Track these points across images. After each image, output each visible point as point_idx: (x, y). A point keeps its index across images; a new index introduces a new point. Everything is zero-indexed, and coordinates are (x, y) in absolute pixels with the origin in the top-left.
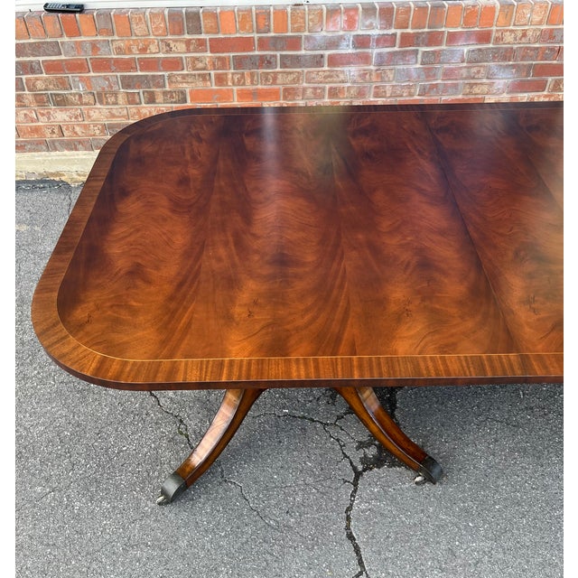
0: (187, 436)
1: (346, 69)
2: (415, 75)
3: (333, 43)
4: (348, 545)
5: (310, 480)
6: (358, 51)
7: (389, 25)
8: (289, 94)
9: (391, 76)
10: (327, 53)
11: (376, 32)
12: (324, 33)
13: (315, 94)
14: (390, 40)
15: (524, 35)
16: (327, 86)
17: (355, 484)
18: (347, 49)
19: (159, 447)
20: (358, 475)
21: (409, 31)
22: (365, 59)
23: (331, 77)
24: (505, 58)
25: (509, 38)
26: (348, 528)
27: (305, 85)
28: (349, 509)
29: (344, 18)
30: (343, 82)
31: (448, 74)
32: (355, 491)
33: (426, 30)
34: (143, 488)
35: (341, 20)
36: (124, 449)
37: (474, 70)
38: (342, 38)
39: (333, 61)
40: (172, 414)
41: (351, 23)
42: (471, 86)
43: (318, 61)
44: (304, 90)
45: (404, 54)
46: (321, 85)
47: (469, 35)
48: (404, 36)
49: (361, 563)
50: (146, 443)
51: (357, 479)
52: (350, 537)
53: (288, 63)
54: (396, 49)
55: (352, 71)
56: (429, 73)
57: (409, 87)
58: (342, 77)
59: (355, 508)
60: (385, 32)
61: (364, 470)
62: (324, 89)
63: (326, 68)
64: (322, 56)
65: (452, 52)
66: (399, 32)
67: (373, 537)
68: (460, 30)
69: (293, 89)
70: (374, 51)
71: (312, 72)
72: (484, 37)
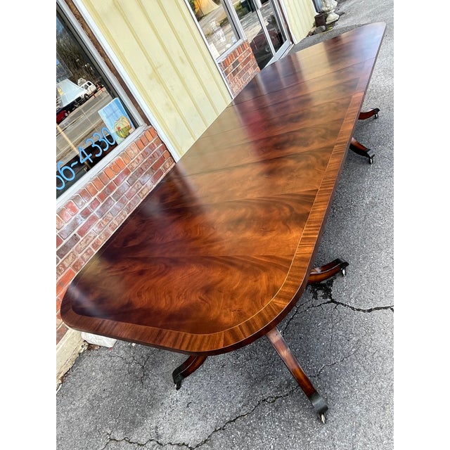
0: (277, 397)
1: (90, 230)
2: (118, 207)
3: (75, 225)
4: (374, 312)
5: (330, 325)
6: (88, 218)
7: (90, 198)
8: (77, 266)
9: (111, 216)
10: (75, 232)
11: (87, 205)
12: (66, 225)
13: (88, 254)
14: (96, 202)
15: (138, 160)
16: (90, 246)
17: (338, 303)
18: (82, 222)
19: (279, 419)
20: (333, 301)
21: (99, 193)
22: (94, 219)
23: (88, 239)
24: (141, 173)
25: (135, 165)
26: (364, 311)
27: (80, 255)
28: (353, 308)
29: (69, 210)
30: (95, 237)
31: (129, 196)
32: (343, 304)
33: (105, 187)
34: (309, 435)
35: (68, 212)
36: (272, 447)
37: (136, 186)
38: (76, 219)
39: (82, 233)
40: (256, 407)
41: (74, 210)
42: (141, 192)
43: (75, 239)
44: (82, 257)
45: (106, 202)
46: (87, 248)
47: (121, 175)
48: (99, 196)
49: (386, 308)
50: (273, 429)
51: (335, 302)
52: (370, 311)
53: (63, 253)
54: (101, 204)
55: (94, 228)
56: (123, 202)
57: (122, 213)
58: (92, 236)
59: (353, 306)
60: (91, 201)
61: (331, 298)
62: (90, 248)
63: (81, 239)
64: (75, 235)
65: (122, 186)
66: (96, 196)
67: (372, 300)
68: (116, 176)
69: (77, 262)
70: (94, 212)
71: (78, 246)
72: (127, 172)
